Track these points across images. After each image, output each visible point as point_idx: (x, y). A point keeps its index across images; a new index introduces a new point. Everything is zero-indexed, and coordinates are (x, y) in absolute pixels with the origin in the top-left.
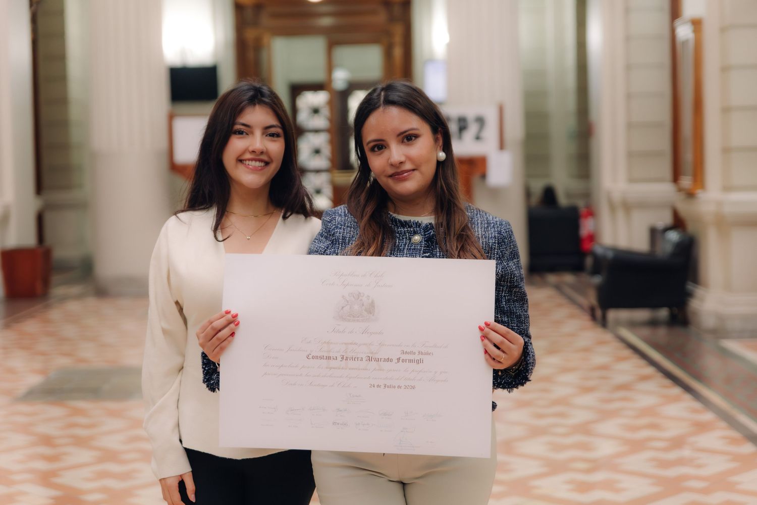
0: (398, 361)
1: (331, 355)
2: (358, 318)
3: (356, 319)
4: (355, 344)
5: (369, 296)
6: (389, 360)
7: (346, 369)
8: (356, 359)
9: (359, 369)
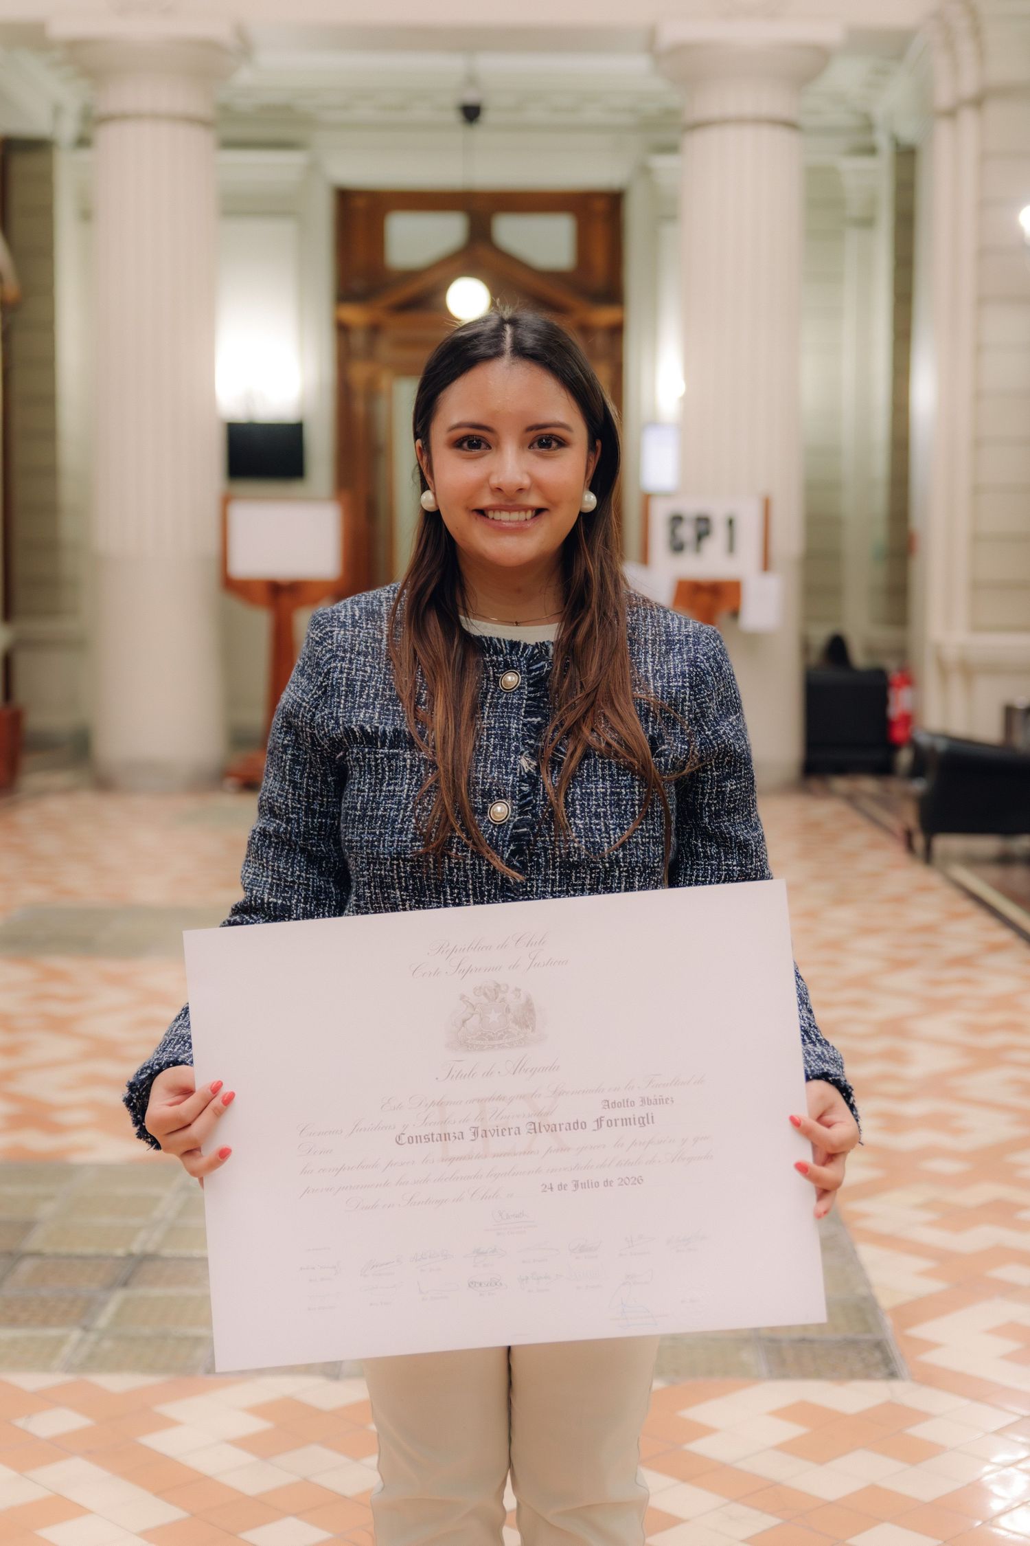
0: (600, 1126)
1: (450, 1129)
2: (501, 1042)
3: (497, 1042)
4: (500, 1098)
5: (519, 990)
6: (578, 1125)
7: (486, 1157)
8: (506, 1133)
9: (515, 1155)
